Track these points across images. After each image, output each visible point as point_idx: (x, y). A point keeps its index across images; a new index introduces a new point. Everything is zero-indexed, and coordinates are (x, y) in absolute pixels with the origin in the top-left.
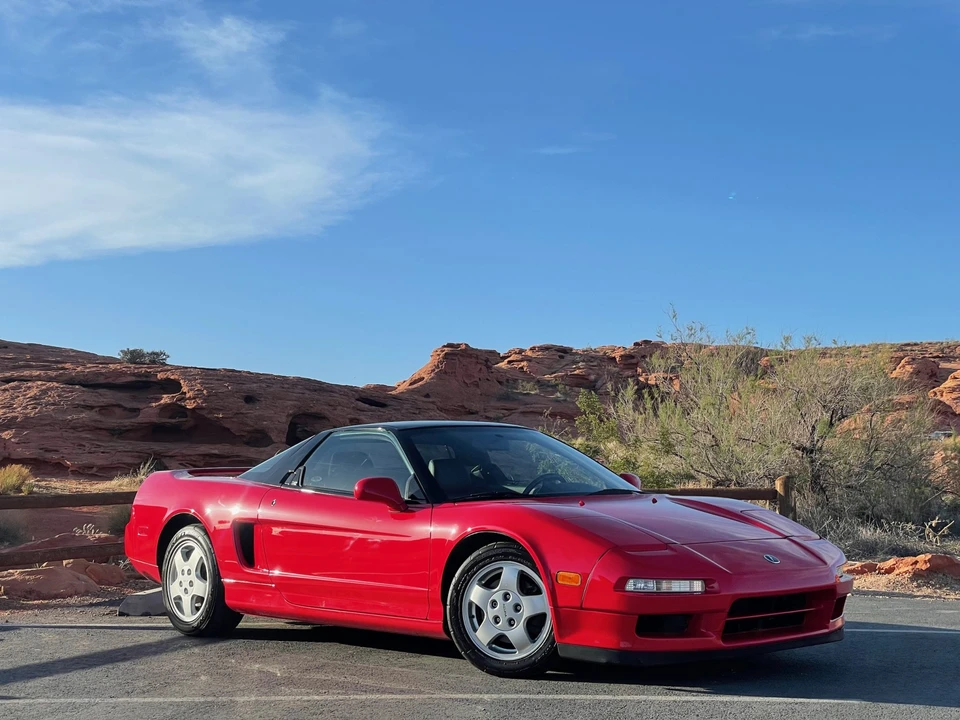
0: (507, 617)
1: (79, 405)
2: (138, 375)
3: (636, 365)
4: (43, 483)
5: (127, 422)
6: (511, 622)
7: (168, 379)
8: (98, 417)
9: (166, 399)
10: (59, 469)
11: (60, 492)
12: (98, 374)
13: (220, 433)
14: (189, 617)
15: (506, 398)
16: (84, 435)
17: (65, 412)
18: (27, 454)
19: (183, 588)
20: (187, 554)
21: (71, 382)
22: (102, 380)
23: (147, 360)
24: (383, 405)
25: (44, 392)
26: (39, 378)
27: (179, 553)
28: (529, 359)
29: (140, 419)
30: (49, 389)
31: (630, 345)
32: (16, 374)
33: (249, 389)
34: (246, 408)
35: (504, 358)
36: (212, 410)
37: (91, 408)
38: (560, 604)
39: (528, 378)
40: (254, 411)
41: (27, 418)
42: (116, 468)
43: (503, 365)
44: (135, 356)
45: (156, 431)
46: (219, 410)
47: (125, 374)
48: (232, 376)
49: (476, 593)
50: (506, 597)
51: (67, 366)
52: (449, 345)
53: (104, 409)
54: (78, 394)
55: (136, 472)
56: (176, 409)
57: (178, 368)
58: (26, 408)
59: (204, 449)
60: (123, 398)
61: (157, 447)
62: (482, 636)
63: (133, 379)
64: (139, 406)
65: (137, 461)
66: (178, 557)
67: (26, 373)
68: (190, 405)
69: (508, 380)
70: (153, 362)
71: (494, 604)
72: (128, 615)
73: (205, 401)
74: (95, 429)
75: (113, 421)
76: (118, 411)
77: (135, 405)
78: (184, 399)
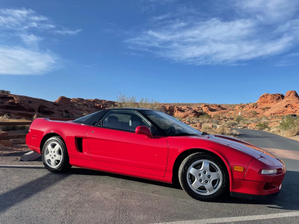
0: (205, 180)
3: (94, 103)
6: (206, 182)
7: (11, 97)
9: (10, 101)
13: (23, 109)
14: (54, 166)
15: (72, 106)
19: (51, 157)
20: (53, 146)
23: (6, 92)
24: (58, 106)
27: (50, 145)
28: (76, 100)
29: (5, 104)
31: (94, 99)
33: (30, 100)
34: (29, 104)
35: (71, 100)
36: (21, 104)
38: (234, 178)
39: (76, 103)
40: (31, 105)
43: (71, 101)
44: (3, 92)
45: (8, 107)
46: (23, 104)
48: (26, 98)
49: (192, 170)
50: (205, 172)
52: (62, 97)
55: (3, 116)
56: (13, 103)
57: (13, 95)
59: (19, 112)
61: (8, 111)
62: (194, 186)
63: (3, 96)
64: (4, 102)
65: (3, 113)
66: (49, 147)
68: (16, 103)
69: (72, 103)
70: (7, 93)
71: (200, 175)
72: (23, 161)
73: (20, 102)
77: (3, 102)
78: (15, 101)
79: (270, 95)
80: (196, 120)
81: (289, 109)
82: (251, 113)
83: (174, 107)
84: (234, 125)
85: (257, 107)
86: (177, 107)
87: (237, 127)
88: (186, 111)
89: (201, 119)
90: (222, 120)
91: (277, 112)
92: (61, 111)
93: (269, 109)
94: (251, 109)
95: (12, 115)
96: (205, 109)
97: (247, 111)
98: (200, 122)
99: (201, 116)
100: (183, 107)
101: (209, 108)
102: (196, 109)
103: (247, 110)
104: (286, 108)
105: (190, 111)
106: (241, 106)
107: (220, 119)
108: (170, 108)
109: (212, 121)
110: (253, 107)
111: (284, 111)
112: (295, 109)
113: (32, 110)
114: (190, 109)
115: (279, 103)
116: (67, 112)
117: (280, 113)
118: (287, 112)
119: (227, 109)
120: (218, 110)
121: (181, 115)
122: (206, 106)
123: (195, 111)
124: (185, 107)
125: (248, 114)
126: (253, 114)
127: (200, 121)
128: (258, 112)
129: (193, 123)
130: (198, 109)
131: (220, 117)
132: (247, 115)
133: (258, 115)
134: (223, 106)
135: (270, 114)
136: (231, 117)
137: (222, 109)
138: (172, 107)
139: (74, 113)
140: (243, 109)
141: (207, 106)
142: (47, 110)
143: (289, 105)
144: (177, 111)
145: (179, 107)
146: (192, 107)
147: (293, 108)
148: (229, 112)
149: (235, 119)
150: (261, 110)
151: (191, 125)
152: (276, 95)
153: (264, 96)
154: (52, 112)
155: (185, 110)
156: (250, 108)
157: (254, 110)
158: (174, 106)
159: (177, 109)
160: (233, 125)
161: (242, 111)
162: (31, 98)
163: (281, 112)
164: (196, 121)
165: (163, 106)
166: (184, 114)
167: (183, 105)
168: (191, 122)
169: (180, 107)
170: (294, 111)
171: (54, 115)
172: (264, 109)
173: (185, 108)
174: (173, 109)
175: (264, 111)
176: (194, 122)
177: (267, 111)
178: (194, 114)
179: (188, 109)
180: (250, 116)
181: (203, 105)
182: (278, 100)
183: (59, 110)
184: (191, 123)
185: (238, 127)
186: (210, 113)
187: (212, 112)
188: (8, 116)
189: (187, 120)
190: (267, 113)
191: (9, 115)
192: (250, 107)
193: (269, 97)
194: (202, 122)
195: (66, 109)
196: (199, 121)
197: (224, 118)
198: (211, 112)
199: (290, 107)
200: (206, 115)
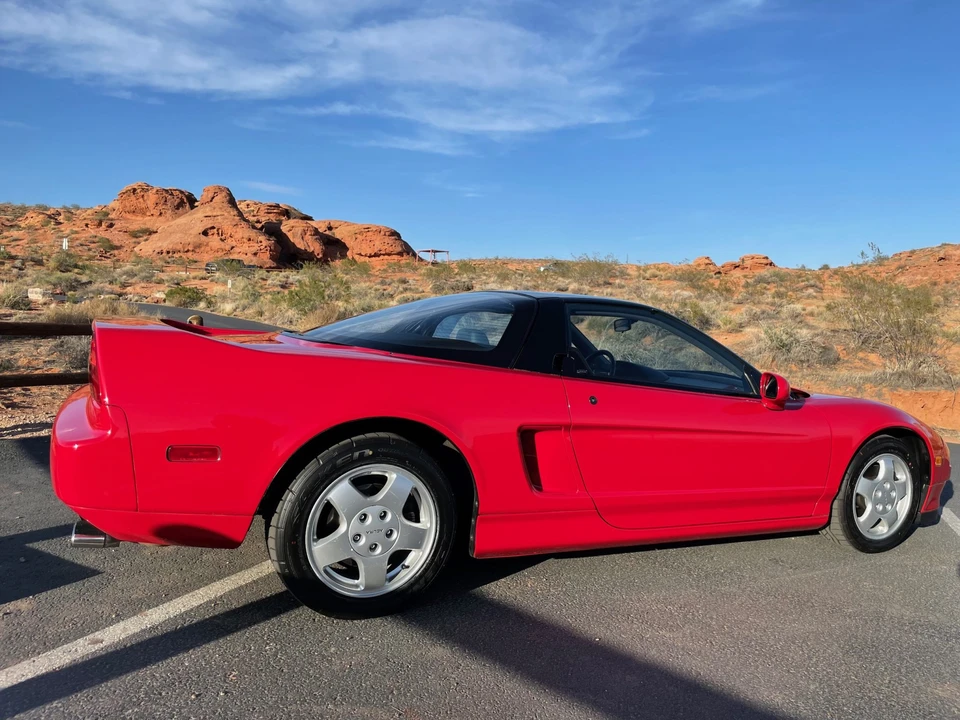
79: (154, 191)
81: (214, 241)
82: (93, 245)
85: (111, 225)
91: (180, 247)
93: (150, 234)
94: (92, 231)
97: (77, 236)
103: (77, 232)
104: (203, 237)
106: (50, 216)
110: (100, 224)
111: (199, 246)
112: (230, 242)
115: (182, 220)
117: (188, 251)
118: (208, 248)
125: (82, 245)
126: (101, 246)
128: (116, 243)
132: (80, 248)
133: (116, 252)
135: (157, 251)
136: (30, 255)
140: (62, 228)
143: (213, 228)
147: (223, 237)
150: (126, 236)
152: (172, 194)
153: (135, 190)
156: (87, 225)
157: (102, 233)
161: (60, 234)
163: (191, 249)
170: (228, 248)
172: (135, 235)
175: (134, 240)
177: (146, 240)
180: (91, 253)
182: (178, 209)
190: (147, 247)
192: (89, 222)
193: (151, 198)
199: (216, 236)
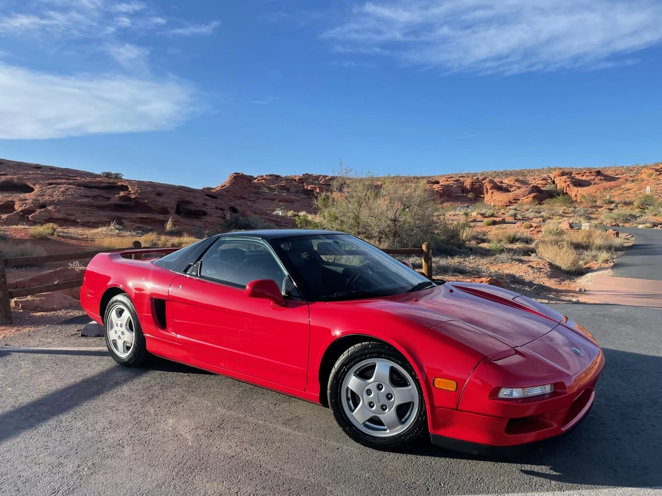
1: (83, 196)
2: (110, 183)
4: (66, 230)
5: (106, 203)
7: (123, 185)
8: (92, 201)
9: (122, 194)
10: (74, 223)
11: (72, 235)
12: (91, 182)
13: (146, 209)
14: (122, 354)
15: (257, 193)
16: (85, 208)
17: (76, 198)
18: (60, 216)
19: (118, 335)
21: (79, 185)
22: (93, 185)
23: (114, 176)
24: (216, 198)
25: (67, 190)
26: (65, 183)
27: (114, 310)
28: (265, 179)
29: (112, 201)
30: (69, 188)
32: (54, 181)
33: (160, 190)
34: (157, 198)
35: (255, 179)
36: (142, 199)
37: (89, 197)
39: (265, 186)
40: (160, 200)
41: (59, 201)
42: (100, 223)
43: (255, 181)
44: (108, 175)
45: (117, 207)
46: (146, 199)
47: (103, 182)
48: (152, 185)
51: (78, 178)
52: (235, 173)
53: (94, 197)
54: (82, 190)
55: (109, 225)
56: (127, 198)
57: (127, 180)
58: (59, 196)
59: (140, 215)
60: (103, 193)
61: (118, 214)
63: (107, 184)
64: (110, 196)
65: (109, 220)
66: (114, 314)
67: (59, 181)
68: (133, 197)
69: (258, 187)
70: (116, 177)
73: (139, 195)
74: (90, 206)
75: (98, 203)
76: (101, 198)
77: (108, 196)
78: (130, 194)
80: (532, 211)
83: (484, 182)
84: (629, 220)
86: (491, 181)
87: (635, 225)
88: (512, 189)
89: (546, 209)
90: (601, 207)
92: (221, 209)
95: (126, 222)
96: (561, 183)
98: (542, 217)
99: (548, 200)
100: (506, 181)
101: (573, 178)
102: (538, 182)
105: (524, 189)
106: (657, 170)
107: (595, 207)
108: (473, 184)
109: (574, 212)
113: (165, 211)
114: (524, 183)
116: (233, 210)
119: (619, 178)
120: (595, 184)
121: (501, 200)
122: (563, 174)
123: (536, 189)
124: (510, 179)
127: (543, 214)
129: (524, 219)
130: (544, 182)
131: (596, 201)
134: (609, 173)
136: (627, 200)
137: (605, 180)
138: (479, 182)
139: (249, 213)
140: (660, 178)
141: (566, 174)
142: (192, 208)
144: (490, 191)
145: (496, 180)
146: (530, 179)
148: (622, 187)
149: (635, 204)
151: (519, 223)
154: (204, 211)
155: (512, 186)
158: (484, 179)
159: (492, 185)
160: (626, 220)
162: (162, 186)
164: (532, 215)
165: (457, 181)
166: (510, 196)
167: (506, 174)
168: (520, 218)
169: (500, 180)
171: (207, 218)
173: (512, 183)
174: (481, 186)
176: (527, 216)
178: (533, 194)
179: (518, 184)
181: (557, 172)
183: (216, 208)
184: (519, 220)
185: (639, 224)
186: (574, 191)
187: (580, 189)
188: (117, 226)
189: (512, 212)
191: (120, 223)
194: (548, 215)
195: (232, 204)
196: (540, 213)
197: (606, 203)
198: (576, 189)
200: (561, 198)
